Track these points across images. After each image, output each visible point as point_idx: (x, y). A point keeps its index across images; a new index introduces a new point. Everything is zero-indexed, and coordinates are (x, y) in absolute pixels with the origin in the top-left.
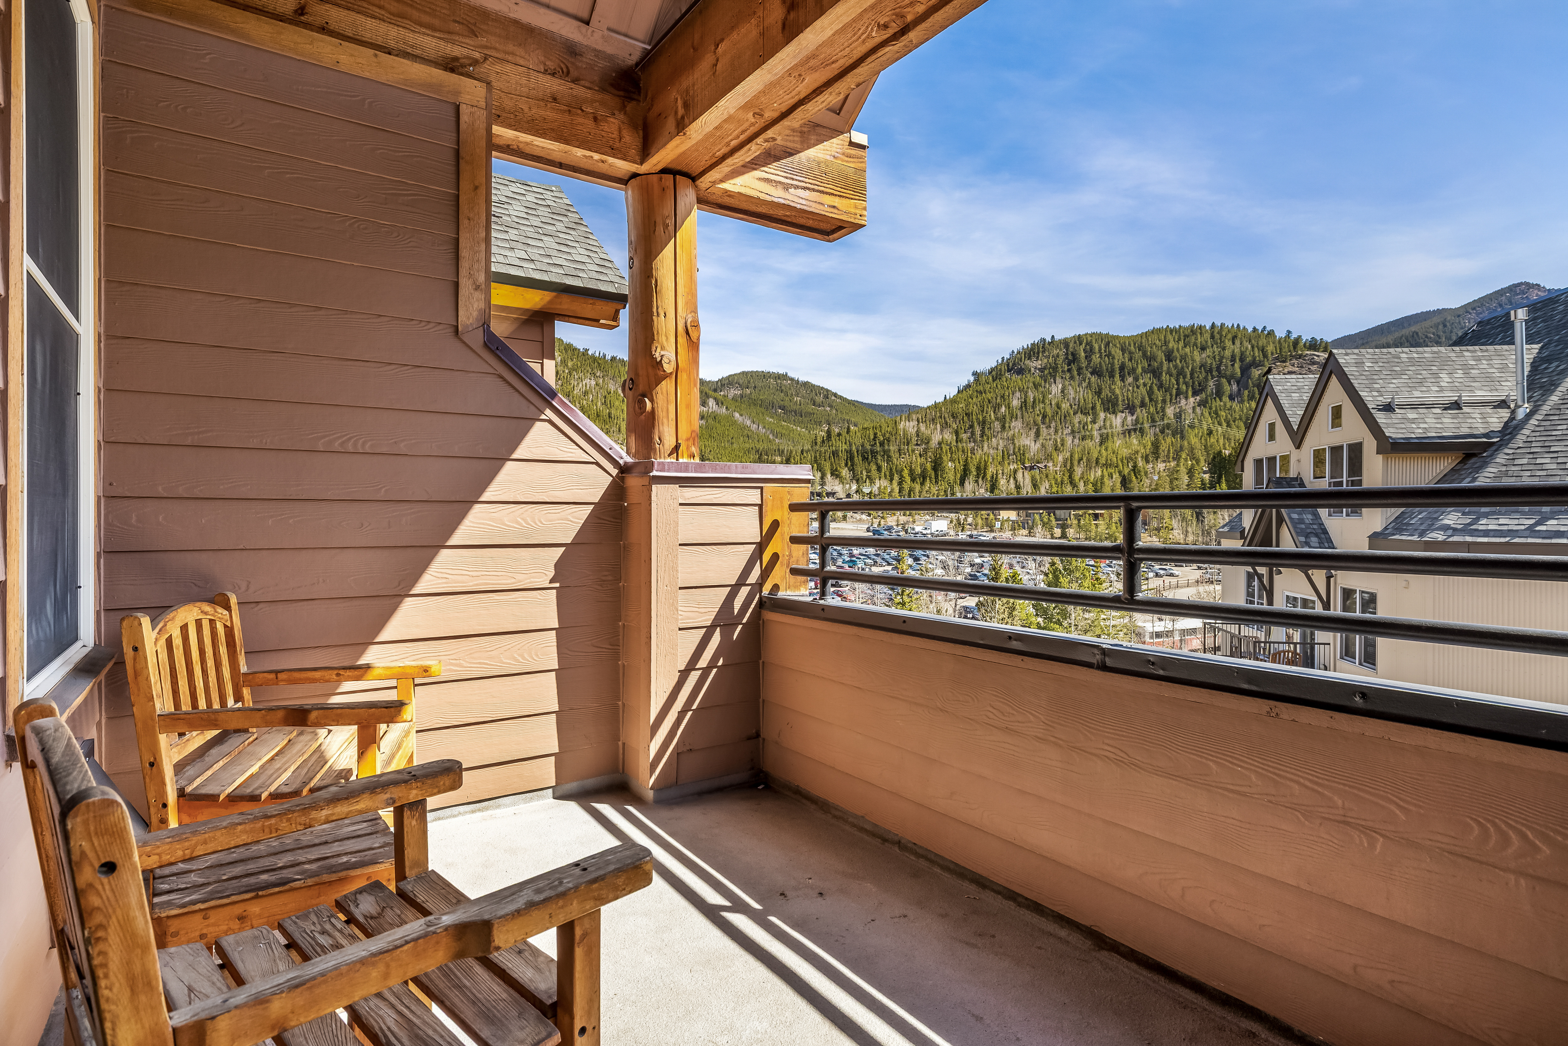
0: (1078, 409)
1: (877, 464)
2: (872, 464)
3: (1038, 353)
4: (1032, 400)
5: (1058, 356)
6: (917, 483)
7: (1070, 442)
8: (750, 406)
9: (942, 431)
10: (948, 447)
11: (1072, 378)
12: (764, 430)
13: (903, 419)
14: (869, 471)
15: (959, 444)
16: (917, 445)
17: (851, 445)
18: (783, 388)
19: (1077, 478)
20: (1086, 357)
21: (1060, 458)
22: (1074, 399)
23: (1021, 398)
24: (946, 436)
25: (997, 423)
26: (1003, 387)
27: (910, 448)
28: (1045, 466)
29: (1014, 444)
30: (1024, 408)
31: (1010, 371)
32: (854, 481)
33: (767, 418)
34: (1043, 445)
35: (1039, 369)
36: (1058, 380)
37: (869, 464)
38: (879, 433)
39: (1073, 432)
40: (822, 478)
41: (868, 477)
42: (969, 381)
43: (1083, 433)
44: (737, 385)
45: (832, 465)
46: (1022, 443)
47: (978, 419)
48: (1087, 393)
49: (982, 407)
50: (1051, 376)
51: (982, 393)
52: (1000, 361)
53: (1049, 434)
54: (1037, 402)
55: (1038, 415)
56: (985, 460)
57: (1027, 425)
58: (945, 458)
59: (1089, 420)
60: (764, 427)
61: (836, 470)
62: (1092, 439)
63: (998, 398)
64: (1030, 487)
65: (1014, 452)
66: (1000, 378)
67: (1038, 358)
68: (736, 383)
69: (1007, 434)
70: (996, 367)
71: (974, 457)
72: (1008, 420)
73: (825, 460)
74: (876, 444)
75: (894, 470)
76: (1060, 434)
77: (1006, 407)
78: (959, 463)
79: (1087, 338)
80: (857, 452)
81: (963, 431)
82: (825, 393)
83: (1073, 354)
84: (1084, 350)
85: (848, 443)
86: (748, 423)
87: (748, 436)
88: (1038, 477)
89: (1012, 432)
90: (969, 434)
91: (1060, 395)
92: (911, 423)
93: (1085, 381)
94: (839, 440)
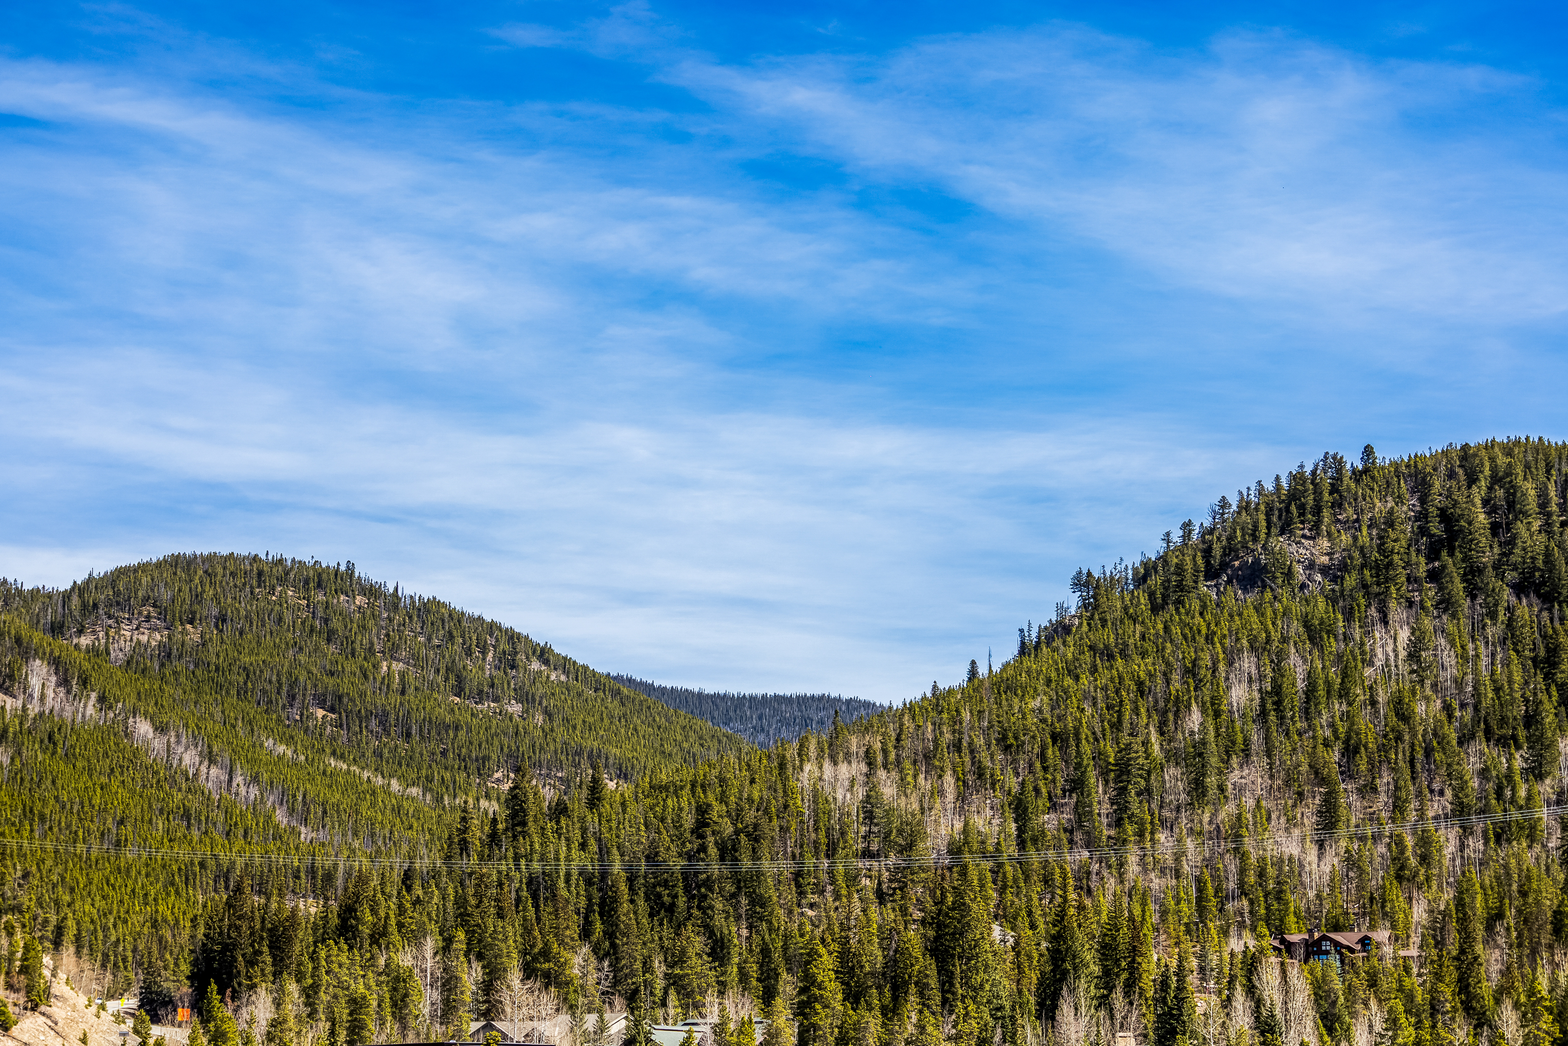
0: (1476, 721)
1: (709, 931)
2: (689, 930)
3: (1317, 510)
4: (1301, 685)
5: (1390, 523)
6: (870, 1009)
7: (1450, 849)
8: (198, 692)
9: (962, 798)
10: (988, 865)
11: (1446, 604)
12: (254, 791)
13: (813, 753)
14: (675, 959)
15: (1032, 851)
16: (867, 854)
17: (603, 852)
18: (336, 623)
19: (1486, 988)
20: (1495, 528)
21: (1419, 913)
22: (1459, 683)
23: (1261, 677)
24: (978, 822)
25: (1171, 773)
26: (1190, 637)
27: (840, 868)
28: (1365, 942)
29: (1239, 853)
30: (1272, 717)
31: (1216, 576)
32: (618, 1002)
33: (269, 743)
34: (1351, 862)
35: (1324, 570)
36: (1397, 612)
37: (678, 929)
38: (717, 809)
39: (1460, 810)
40: (488, 987)
41: (674, 982)
42: (1061, 609)
43: (1499, 816)
44: (147, 609)
45: (527, 931)
46: (1271, 850)
47: (1098, 755)
48: (1506, 663)
49: (1115, 708)
50: (1367, 595)
51: (1111, 657)
52: (1176, 537)
53: (1372, 818)
54: (1321, 692)
55: (1326, 744)
56: (1131, 919)
57: (1287, 783)
58: (977, 908)
59: (1518, 763)
60: (255, 779)
61: (546, 954)
62: (1532, 838)
63: (1175, 677)
64: (1310, 1024)
65: (1241, 884)
66: (1179, 602)
67: (1316, 526)
68: (146, 599)
69: (1214, 815)
70: (1164, 559)
71: (1088, 902)
72: (1214, 761)
73: (500, 915)
74: (703, 849)
75: (776, 956)
76: (1413, 816)
77: (1204, 712)
78: (1033, 926)
79: (1492, 459)
80: (631, 880)
81: (1043, 802)
82: (504, 646)
83: (1445, 516)
84: (1486, 502)
85: (593, 846)
86: (189, 758)
87: (186, 815)
88: (1338, 985)
89: (1230, 808)
90: (1067, 816)
91: (1404, 668)
92: (843, 768)
93: (1493, 615)
94: (558, 832)
